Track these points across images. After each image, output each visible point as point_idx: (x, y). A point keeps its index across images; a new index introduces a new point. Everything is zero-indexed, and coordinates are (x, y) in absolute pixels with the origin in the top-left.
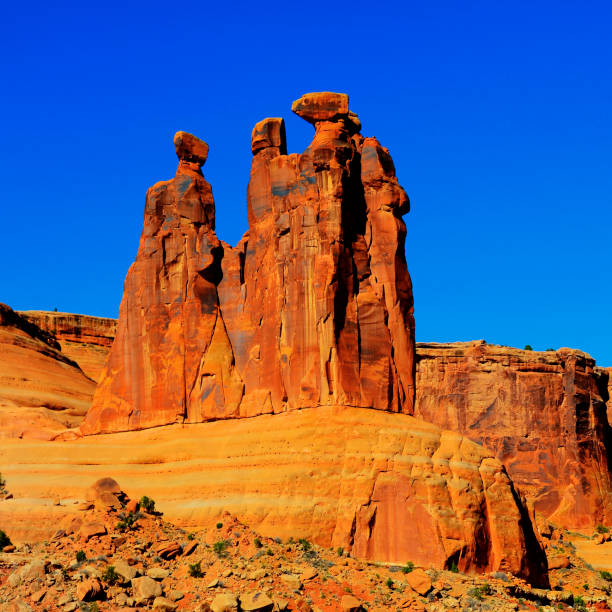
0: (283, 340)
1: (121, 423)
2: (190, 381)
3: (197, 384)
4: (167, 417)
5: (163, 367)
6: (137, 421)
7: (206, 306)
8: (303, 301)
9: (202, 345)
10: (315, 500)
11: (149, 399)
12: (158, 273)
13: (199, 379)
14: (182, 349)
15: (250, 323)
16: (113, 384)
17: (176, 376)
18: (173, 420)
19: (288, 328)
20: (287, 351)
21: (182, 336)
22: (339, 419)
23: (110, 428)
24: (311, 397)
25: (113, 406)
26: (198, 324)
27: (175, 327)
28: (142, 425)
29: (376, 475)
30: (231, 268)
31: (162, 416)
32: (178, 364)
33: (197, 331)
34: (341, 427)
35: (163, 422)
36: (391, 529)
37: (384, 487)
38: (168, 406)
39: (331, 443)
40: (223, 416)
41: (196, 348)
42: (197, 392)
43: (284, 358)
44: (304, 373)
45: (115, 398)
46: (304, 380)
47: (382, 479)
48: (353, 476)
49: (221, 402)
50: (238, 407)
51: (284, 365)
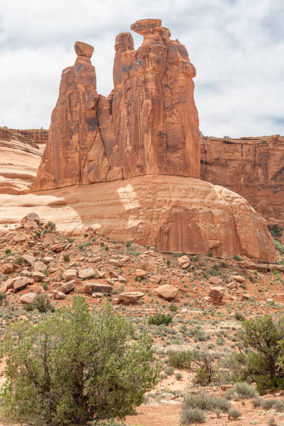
0: (128, 143)
1: (50, 185)
2: (82, 163)
3: (86, 166)
4: (71, 182)
5: (69, 157)
6: (57, 184)
7: (91, 127)
8: (137, 123)
9: (88, 146)
10: (139, 221)
11: (63, 173)
12: (66, 112)
13: (87, 163)
14: (79, 148)
15: (113, 134)
16: (46, 166)
17: (75, 162)
18: (74, 183)
19: (130, 137)
20: (129, 148)
21: (79, 142)
22: (155, 181)
23: (45, 188)
24: (142, 171)
25: (46, 177)
26: (86, 136)
27: (75, 138)
28: (59, 186)
29: (171, 208)
30: (104, 108)
31: (68, 182)
32: (76, 156)
33: (86, 139)
34: (155, 185)
35: (70, 184)
36: (179, 235)
37: (176, 214)
38: (72, 176)
39: (149, 193)
40: (99, 180)
41: (85, 148)
42: (86, 170)
43: (128, 151)
44: (138, 159)
45: (46, 174)
46: (138, 162)
47: (175, 210)
48: (159, 209)
49: (97, 174)
50: (106, 176)
51: (128, 155)
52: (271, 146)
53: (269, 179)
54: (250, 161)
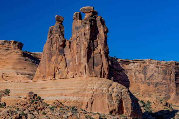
0: (76, 61)
1: (41, 79)
2: (56, 70)
3: (58, 71)
4: (51, 78)
5: (50, 67)
6: (44, 78)
7: (61, 53)
8: (81, 52)
9: (59, 62)
10: (79, 98)
11: (47, 74)
12: (50, 46)
14: (54, 63)
15: (71, 57)
16: (40, 70)
17: (53, 69)
19: (77, 58)
20: (77, 64)
21: (55, 60)
22: (87, 79)
23: (38, 80)
24: (82, 74)
25: (40, 75)
26: (58, 57)
27: (53, 58)
28: (45, 80)
30: (67, 45)
31: (49, 78)
32: (53, 66)
33: (58, 59)
34: (87, 81)
35: (50, 79)
36: (97, 104)
37: (96, 95)
38: (51, 75)
40: (63, 78)
42: (57, 72)
43: (76, 65)
45: (40, 74)
46: (81, 70)
47: (95, 93)
48: (89, 92)
49: (62, 75)
50: (66, 76)
51: (76, 67)
52: (148, 64)
53: (146, 79)
54: (138, 71)
